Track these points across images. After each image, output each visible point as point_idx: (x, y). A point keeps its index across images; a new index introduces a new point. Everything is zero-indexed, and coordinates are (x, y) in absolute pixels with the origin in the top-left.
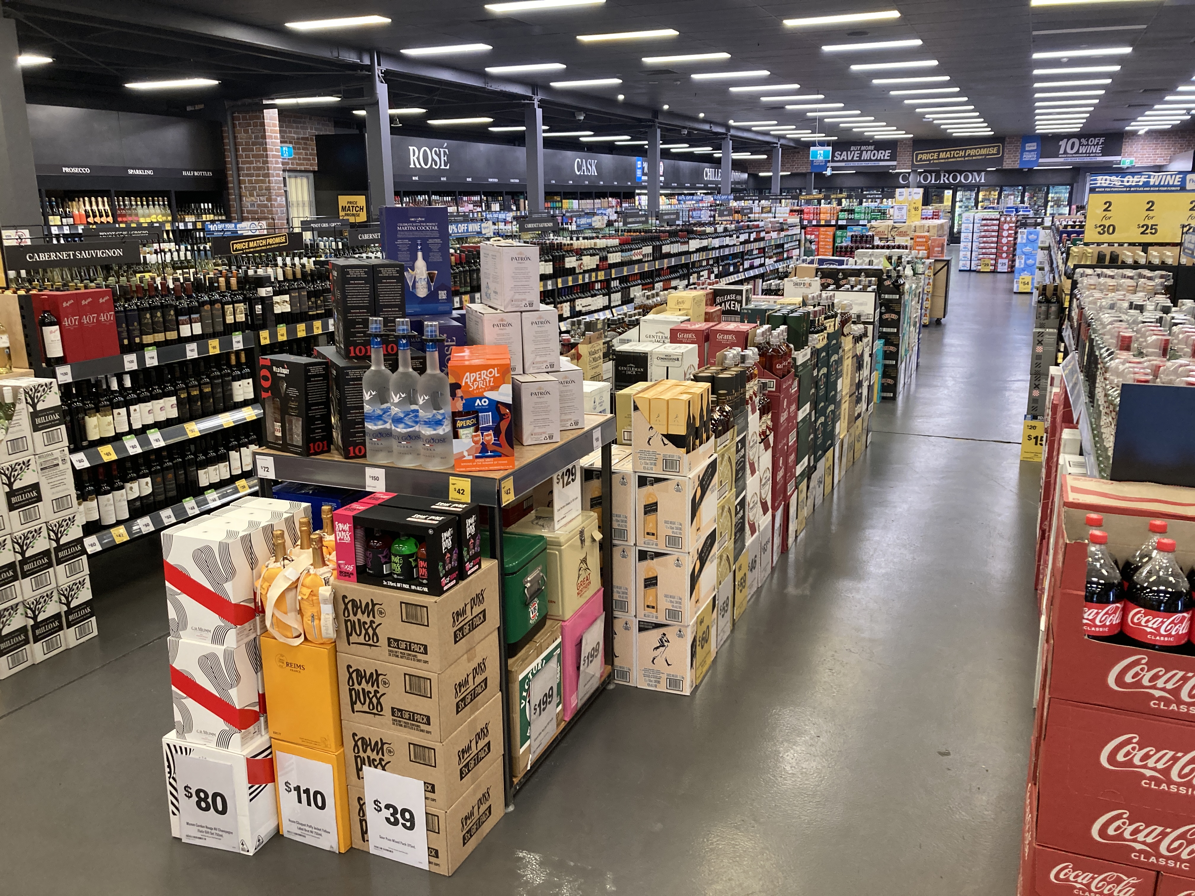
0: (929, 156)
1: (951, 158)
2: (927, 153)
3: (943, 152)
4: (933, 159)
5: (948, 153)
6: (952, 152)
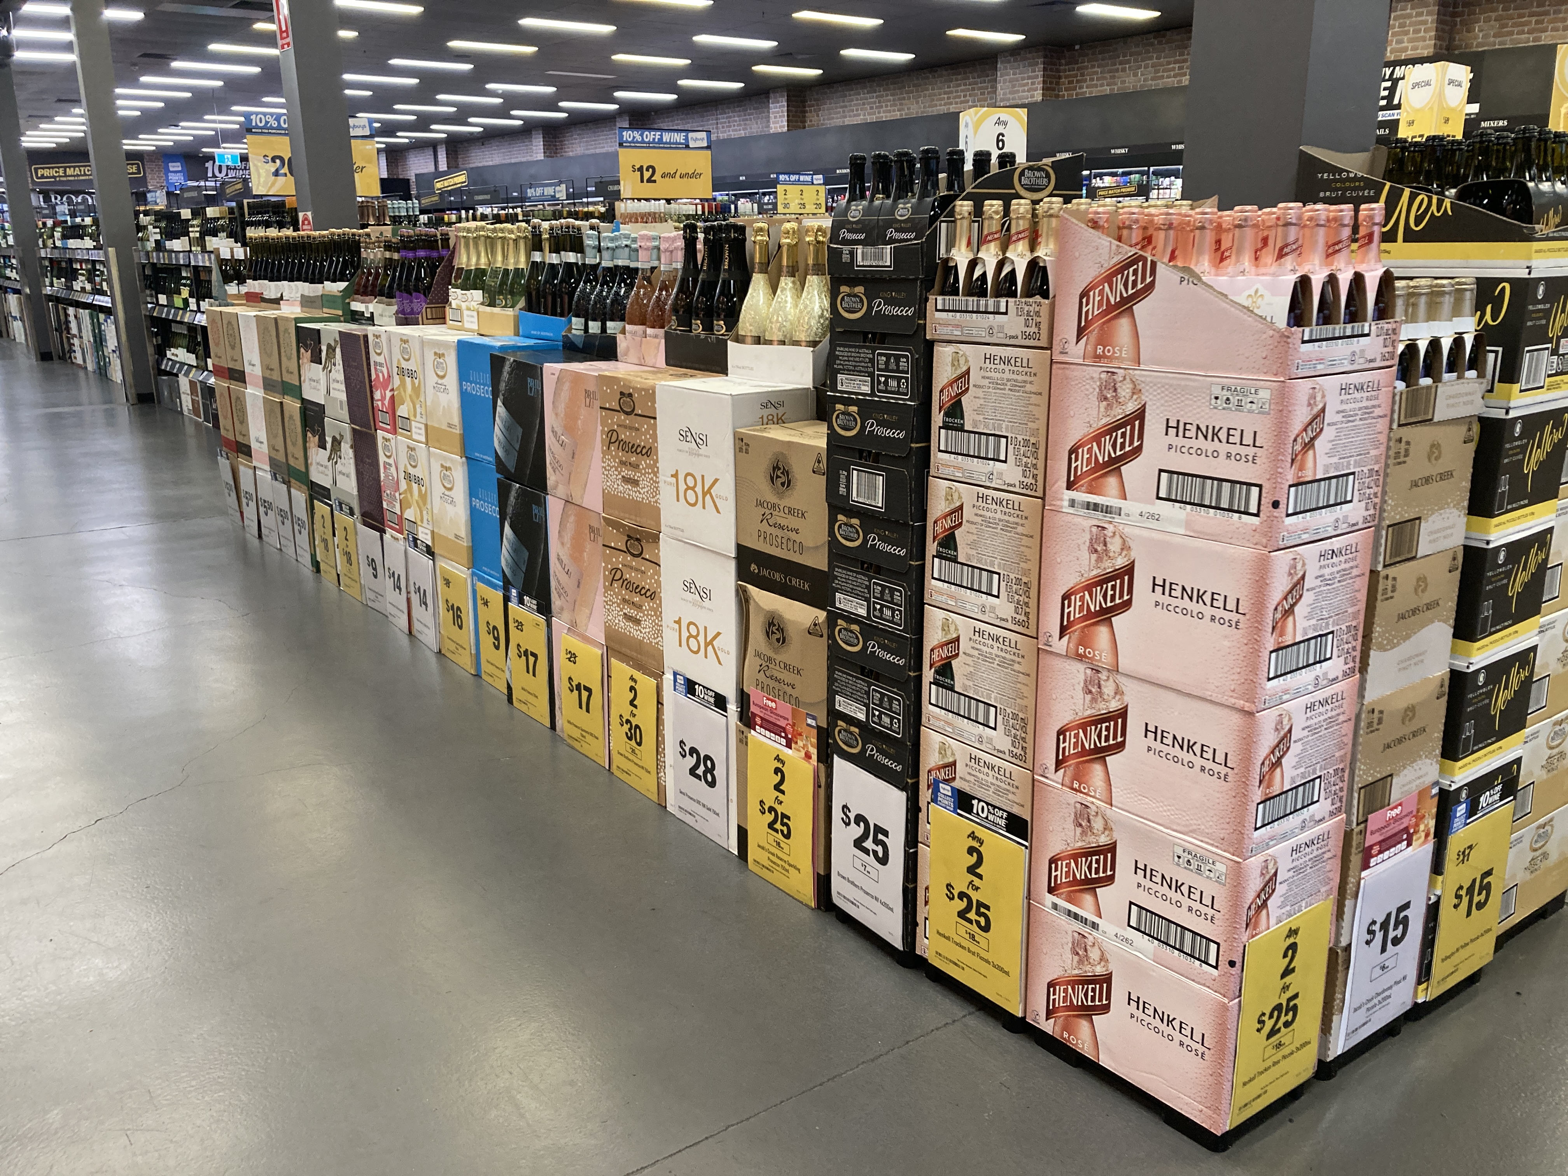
0: (52, 172)
1: (81, 175)
2: (49, 168)
3: (70, 167)
4: (60, 176)
5: (77, 169)
6: (82, 169)
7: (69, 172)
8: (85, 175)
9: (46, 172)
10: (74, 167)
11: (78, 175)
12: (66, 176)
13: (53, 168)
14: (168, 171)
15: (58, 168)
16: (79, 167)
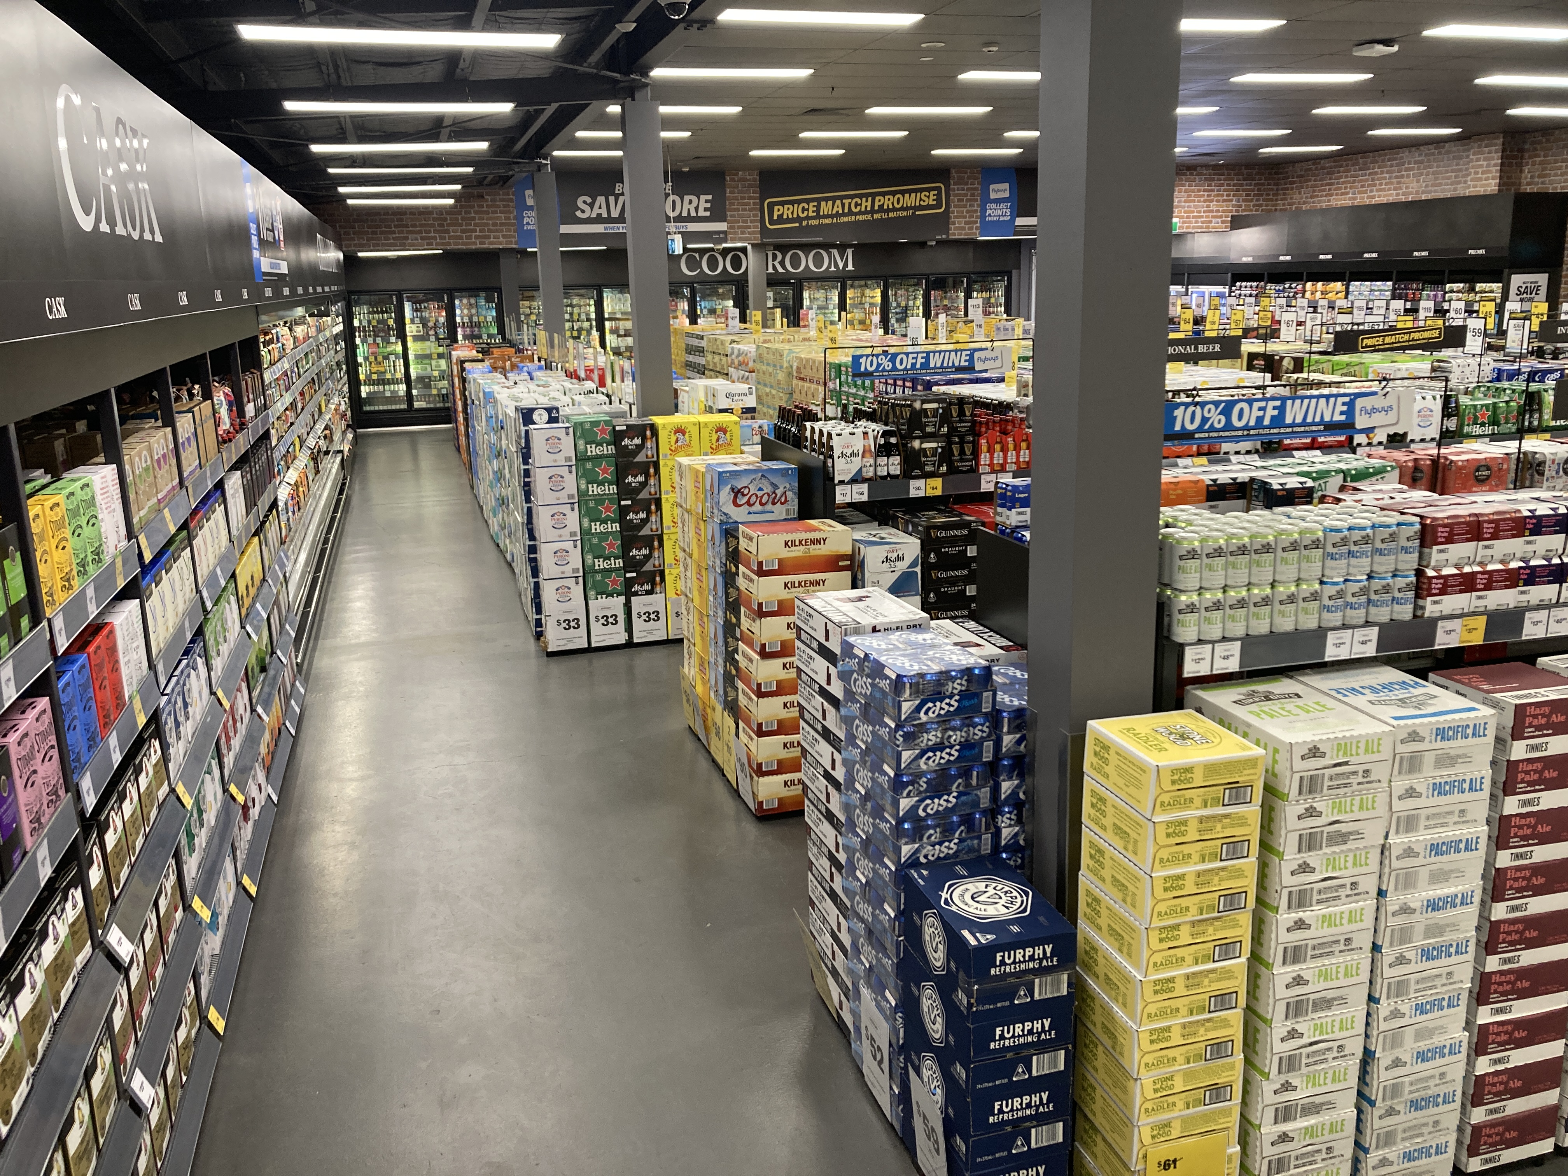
0: (797, 211)
1: (844, 215)
2: (792, 203)
3: (826, 199)
4: (808, 218)
5: (838, 202)
6: (846, 202)
7: (826, 208)
8: (850, 213)
9: (787, 211)
10: (834, 199)
11: (838, 215)
12: (818, 217)
13: (799, 202)
14: (986, 200)
15: (808, 201)
16: (841, 198)
